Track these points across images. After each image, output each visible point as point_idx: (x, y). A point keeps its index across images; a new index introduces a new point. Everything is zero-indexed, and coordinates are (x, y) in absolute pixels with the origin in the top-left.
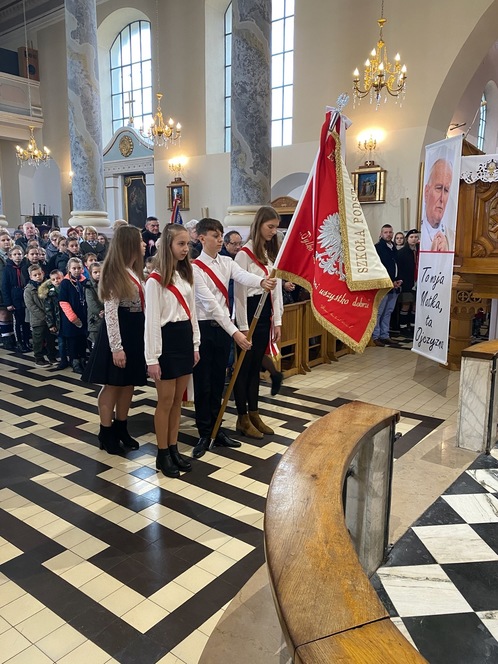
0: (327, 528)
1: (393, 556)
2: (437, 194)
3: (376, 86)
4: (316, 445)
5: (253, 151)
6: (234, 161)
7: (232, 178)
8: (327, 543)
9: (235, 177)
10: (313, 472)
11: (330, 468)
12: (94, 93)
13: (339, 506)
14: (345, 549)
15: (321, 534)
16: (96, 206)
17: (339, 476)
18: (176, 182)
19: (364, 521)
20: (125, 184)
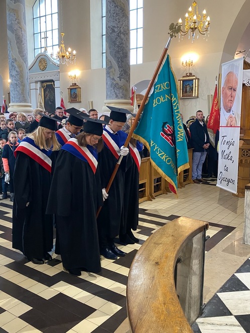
0: (165, 295)
1: (206, 311)
2: (229, 93)
3: (192, 29)
4: (158, 244)
5: (119, 67)
6: (108, 73)
7: (107, 83)
8: (165, 304)
9: (109, 83)
10: (156, 260)
11: (166, 257)
12: (23, 32)
13: (172, 281)
14: (176, 307)
15: (161, 299)
16: (25, 101)
17: (172, 263)
18: (73, 86)
19: (188, 290)
20: (42, 87)
